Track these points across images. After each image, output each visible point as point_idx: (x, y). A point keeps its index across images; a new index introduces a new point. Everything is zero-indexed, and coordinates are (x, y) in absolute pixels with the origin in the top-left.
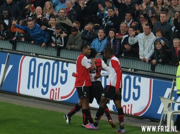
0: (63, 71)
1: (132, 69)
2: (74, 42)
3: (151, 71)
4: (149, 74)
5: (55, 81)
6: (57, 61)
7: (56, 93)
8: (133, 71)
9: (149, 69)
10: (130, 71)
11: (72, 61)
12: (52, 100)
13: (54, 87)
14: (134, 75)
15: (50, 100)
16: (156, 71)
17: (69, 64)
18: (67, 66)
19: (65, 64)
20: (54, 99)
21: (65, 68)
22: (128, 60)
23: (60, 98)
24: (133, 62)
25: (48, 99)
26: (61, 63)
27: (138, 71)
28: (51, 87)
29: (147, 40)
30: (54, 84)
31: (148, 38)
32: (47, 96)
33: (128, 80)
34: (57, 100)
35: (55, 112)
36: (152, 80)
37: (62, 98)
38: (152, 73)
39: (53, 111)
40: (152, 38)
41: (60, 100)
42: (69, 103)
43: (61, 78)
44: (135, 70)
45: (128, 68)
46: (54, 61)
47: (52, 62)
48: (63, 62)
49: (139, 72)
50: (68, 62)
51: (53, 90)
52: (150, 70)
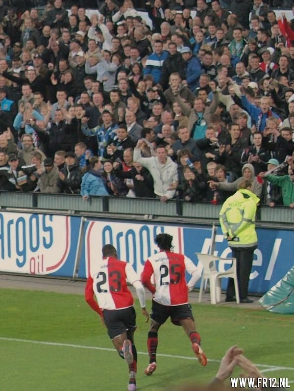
0: (46, 229)
1: (149, 215)
2: (48, 182)
3: (177, 215)
4: (175, 219)
5: (34, 245)
6: (36, 214)
7: (39, 263)
8: (151, 218)
9: (173, 213)
10: (147, 218)
11: (58, 212)
12: (34, 273)
13: (35, 255)
14: (153, 224)
15: (29, 274)
16: (184, 215)
17: (54, 217)
18: (51, 220)
19: (47, 217)
20: (37, 273)
21: (48, 224)
22: (141, 202)
23: (45, 270)
24: (148, 204)
25: (27, 274)
26: (41, 216)
27: (159, 217)
28: (29, 254)
29: (166, 170)
30: (34, 250)
31: (166, 167)
32: (25, 269)
33: (145, 233)
34: (41, 273)
35: (40, 292)
36: (182, 228)
37: (48, 269)
38: (180, 219)
39: (36, 291)
40: (171, 166)
41: (45, 272)
42: (60, 276)
43: (44, 239)
44: (154, 216)
45: (144, 215)
46: (31, 215)
47: (27, 217)
48: (45, 214)
49: (159, 219)
50: (51, 215)
51: (33, 258)
52: (175, 214)
